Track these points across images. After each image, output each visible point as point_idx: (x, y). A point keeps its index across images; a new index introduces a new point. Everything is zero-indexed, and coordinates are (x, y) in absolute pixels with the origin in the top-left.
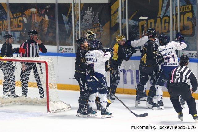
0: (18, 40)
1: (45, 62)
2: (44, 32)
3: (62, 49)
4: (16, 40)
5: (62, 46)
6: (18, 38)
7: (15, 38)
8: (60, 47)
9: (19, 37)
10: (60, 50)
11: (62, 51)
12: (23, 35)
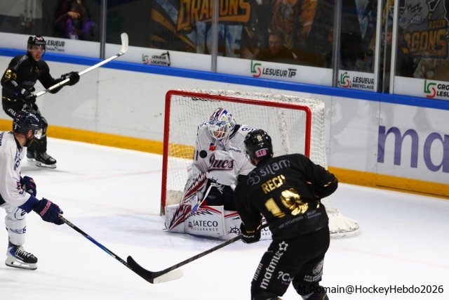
0: (237, 47)
1: (305, 109)
2: (303, 32)
3: (346, 79)
4: (230, 46)
5: (345, 71)
6: (237, 41)
7: (230, 42)
8: (341, 72)
9: (239, 38)
10: (339, 79)
11: (344, 83)
12: (250, 34)
